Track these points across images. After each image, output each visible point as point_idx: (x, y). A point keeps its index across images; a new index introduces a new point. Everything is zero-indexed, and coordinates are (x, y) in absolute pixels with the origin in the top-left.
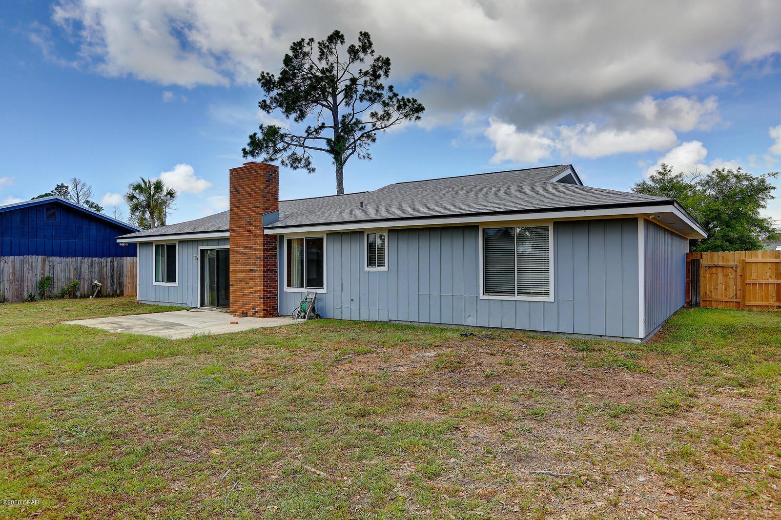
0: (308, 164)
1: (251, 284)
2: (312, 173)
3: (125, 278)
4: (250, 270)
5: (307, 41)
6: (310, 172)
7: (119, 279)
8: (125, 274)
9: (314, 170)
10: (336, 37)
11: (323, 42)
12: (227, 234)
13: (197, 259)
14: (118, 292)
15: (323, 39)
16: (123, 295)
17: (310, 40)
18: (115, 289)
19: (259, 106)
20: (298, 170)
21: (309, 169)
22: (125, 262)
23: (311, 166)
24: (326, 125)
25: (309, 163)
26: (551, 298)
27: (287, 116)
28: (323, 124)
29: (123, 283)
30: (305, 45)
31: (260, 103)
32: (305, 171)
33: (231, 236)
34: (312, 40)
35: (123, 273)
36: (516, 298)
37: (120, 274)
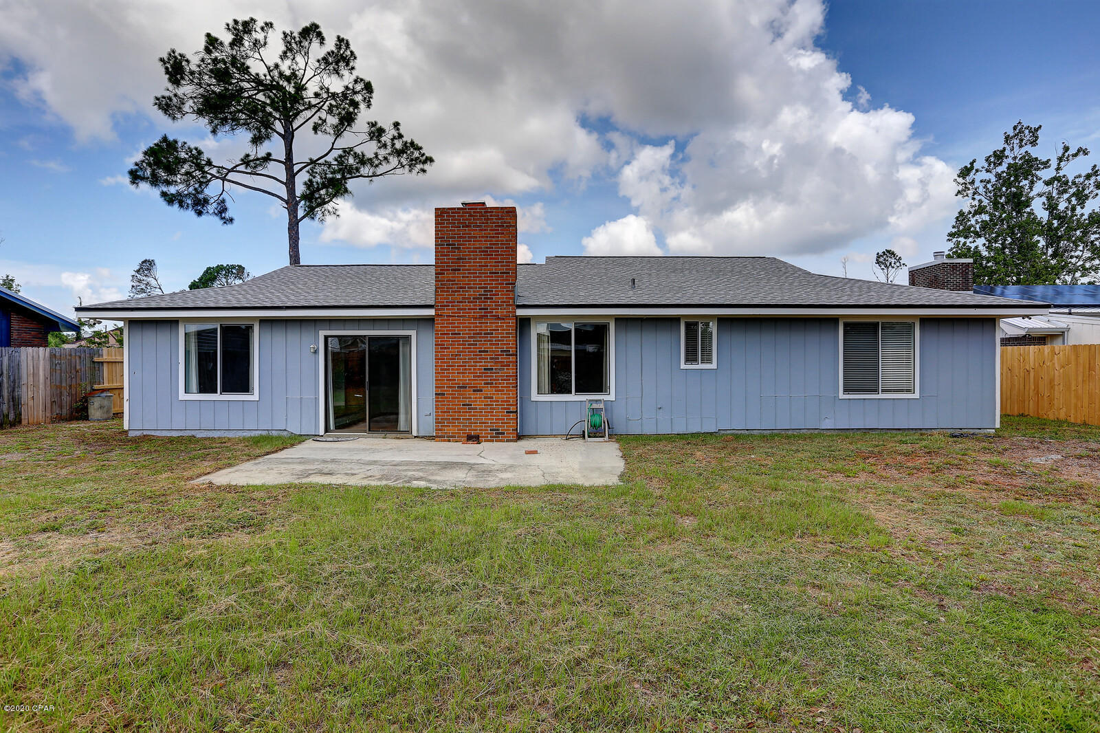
0: (222, 211)
1: (488, 391)
2: (229, 226)
3: (24, 388)
4: (485, 369)
5: (260, 23)
6: (225, 223)
7: (13, 391)
8: (24, 381)
9: (231, 220)
10: (311, 32)
11: (292, 34)
12: (431, 312)
13: (316, 352)
14: (12, 417)
15: (293, 30)
16: (20, 422)
17: (266, 24)
18: (5, 412)
19: (156, 104)
20: (204, 217)
21: (222, 218)
22: (23, 357)
23: (228, 215)
24: (273, 157)
25: (225, 210)
26: (917, 395)
27: (214, 132)
28: (269, 154)
29: (19, 398)
30: (258, 29)
31: (157, 99)
32: (217, 219)
33: (437, 315)
34: (269, 25)
35: (20, 378)
36: (881, 396)
37: (14, 381)
